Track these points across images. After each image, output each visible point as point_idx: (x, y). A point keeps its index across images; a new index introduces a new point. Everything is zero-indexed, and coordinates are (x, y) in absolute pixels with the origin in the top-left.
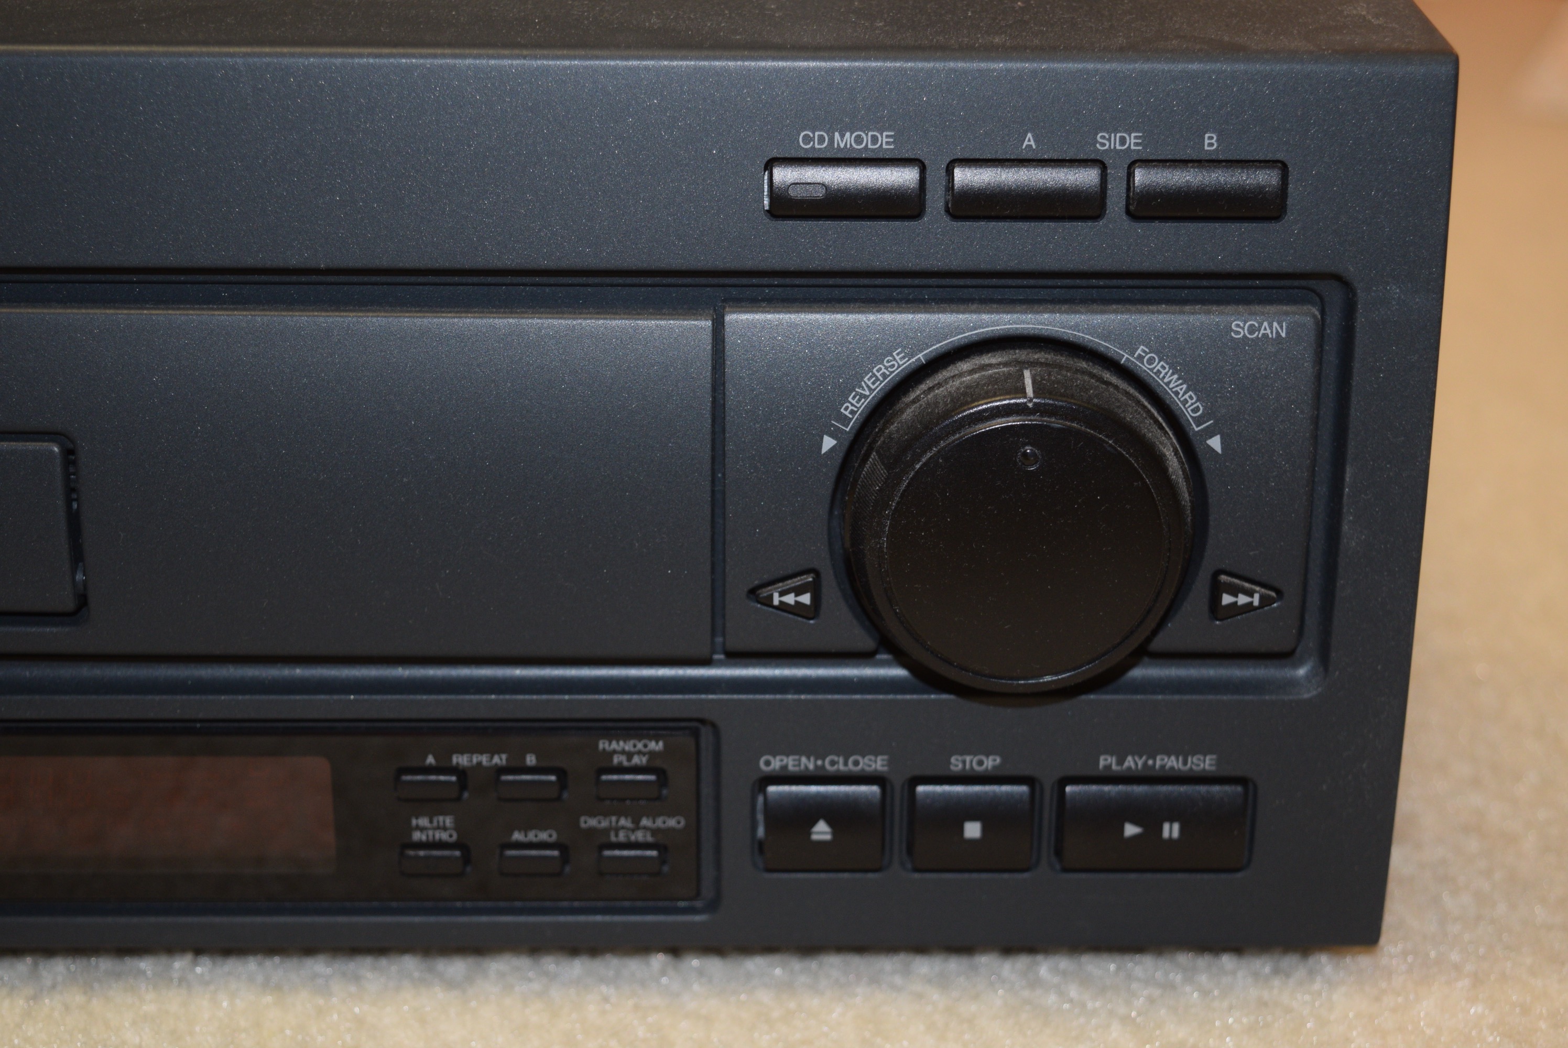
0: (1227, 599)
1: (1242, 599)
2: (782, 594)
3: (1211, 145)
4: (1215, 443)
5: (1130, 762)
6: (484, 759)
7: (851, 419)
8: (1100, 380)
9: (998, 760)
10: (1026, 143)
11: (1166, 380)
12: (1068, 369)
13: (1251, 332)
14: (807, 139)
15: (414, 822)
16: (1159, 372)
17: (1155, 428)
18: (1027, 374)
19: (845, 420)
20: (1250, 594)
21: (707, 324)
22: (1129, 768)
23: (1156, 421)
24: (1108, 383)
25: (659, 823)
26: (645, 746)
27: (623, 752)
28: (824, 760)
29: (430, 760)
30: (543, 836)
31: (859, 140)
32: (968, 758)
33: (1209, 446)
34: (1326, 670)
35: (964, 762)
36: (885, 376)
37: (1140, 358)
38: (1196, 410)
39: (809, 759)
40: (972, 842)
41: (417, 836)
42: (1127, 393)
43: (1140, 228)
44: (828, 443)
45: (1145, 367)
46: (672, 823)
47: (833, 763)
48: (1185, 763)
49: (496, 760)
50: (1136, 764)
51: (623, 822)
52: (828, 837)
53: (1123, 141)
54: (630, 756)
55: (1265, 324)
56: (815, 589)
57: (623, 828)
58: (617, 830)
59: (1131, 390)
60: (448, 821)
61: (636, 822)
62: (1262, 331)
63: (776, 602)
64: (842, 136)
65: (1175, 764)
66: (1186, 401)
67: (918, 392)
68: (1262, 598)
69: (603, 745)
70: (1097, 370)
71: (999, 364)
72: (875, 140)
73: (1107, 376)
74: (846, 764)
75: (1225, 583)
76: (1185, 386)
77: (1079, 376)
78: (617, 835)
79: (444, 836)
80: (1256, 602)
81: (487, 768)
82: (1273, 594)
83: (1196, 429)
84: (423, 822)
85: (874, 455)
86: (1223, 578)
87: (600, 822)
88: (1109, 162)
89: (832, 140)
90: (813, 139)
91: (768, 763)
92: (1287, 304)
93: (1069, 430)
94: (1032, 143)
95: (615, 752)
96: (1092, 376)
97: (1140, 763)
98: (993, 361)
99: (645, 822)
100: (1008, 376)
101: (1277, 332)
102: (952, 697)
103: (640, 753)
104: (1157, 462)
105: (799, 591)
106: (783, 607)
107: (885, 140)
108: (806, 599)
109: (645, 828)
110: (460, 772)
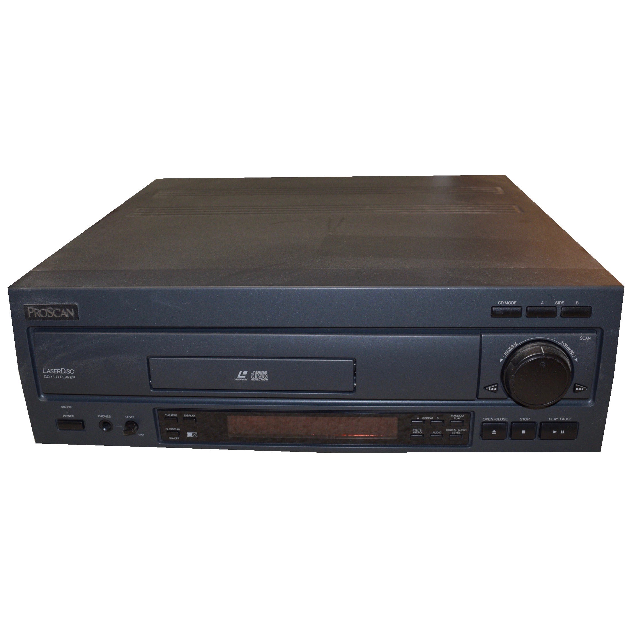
0: (577, 389)
1: (580, 389)
2: (491, 388)
3: (577, 303)
4: (576, 360)
5: (555, 419)
6: (429, 418)
7: (506, 355)
8: (555, 348)
9: (529, 419)
10: (542, 303)
11: (567, 348)
12: (549, 346)
13: (584, 339)
14: (500, 303)
15: (414, 430)
16: (566, 346)
17: (565, 358)
18: (542, 347)
19: (505, 356)
20: (582, 388)
21: (478, 337)
22: (555, 420)
23: (566, 356)
24: (557, 349)
25: (462, 430)
26: (460, 416)
27: (456, 417)
28: (495, 419)
29: (418, 418)
30: (439, 433)
31: (510, 303)
32: (523, 418)
33: (575, 360)
34: (594, 402)
35: (523, 419)
36: (513, 347)
37: (562, 344)
38: (573, 354)
39: (492, 418)
40: (524, 434)
41: (414, 432)
42: (560, 351)
43: (563, 319)
44: (501, 360)
45: (563, 345)
46: (464, 430)
47: (497, 419)
48: (566, 419)
49: (431, 418)
50: (556, 419)
51: (455, 430)
52: (495, 433)
53: (560, 303)
54: (457, 417)
55: (587, 337)
56: (497, 387)
57: (455, 431)
58: (453, 432)
59: (561, 350)
60: (420, 430)
61: (457, 430)
62: (586, 339)
63: (490, 390)
64: (506, 302)
65: (564, 419)
66: (571, 352)
67: (520, 351)
68: (584, 389)
69: (452, 416)
70: (554, 346)
71: (536, 345)
72: (513, 303)
73: (556, 347)
74: (499, 419)
75: (577, 386)
76: (571, 349)
77: (551, 348)
78: (453, 433)
79: (419, 432)
80: (583, 390)
81: (429, 420)
82: (586, 388)
83: (573, 357)
84: (416, 430)
85: (511, 362)
86: (577, 385)
87: (450, 430)
88: (557, 306)
89: (504, 303)
90: (501, 303)
91: (484, 419)
92: (590, 333)
93: (550, 359)
94: (543, 303)
95: (454, 417)
96: (554, 348)
97: (557, 419)
98: (535, 345)
99: (459, 430)
100: (538, 348)
101: (589, 339)
102: (521, 407)
103: (459, 417)
104: (567, 364)
105: (494, 388)
106: (491, 391)
107: (515, 303)
108: (495, 389)
109: (459, 431)
110: (424, 421)
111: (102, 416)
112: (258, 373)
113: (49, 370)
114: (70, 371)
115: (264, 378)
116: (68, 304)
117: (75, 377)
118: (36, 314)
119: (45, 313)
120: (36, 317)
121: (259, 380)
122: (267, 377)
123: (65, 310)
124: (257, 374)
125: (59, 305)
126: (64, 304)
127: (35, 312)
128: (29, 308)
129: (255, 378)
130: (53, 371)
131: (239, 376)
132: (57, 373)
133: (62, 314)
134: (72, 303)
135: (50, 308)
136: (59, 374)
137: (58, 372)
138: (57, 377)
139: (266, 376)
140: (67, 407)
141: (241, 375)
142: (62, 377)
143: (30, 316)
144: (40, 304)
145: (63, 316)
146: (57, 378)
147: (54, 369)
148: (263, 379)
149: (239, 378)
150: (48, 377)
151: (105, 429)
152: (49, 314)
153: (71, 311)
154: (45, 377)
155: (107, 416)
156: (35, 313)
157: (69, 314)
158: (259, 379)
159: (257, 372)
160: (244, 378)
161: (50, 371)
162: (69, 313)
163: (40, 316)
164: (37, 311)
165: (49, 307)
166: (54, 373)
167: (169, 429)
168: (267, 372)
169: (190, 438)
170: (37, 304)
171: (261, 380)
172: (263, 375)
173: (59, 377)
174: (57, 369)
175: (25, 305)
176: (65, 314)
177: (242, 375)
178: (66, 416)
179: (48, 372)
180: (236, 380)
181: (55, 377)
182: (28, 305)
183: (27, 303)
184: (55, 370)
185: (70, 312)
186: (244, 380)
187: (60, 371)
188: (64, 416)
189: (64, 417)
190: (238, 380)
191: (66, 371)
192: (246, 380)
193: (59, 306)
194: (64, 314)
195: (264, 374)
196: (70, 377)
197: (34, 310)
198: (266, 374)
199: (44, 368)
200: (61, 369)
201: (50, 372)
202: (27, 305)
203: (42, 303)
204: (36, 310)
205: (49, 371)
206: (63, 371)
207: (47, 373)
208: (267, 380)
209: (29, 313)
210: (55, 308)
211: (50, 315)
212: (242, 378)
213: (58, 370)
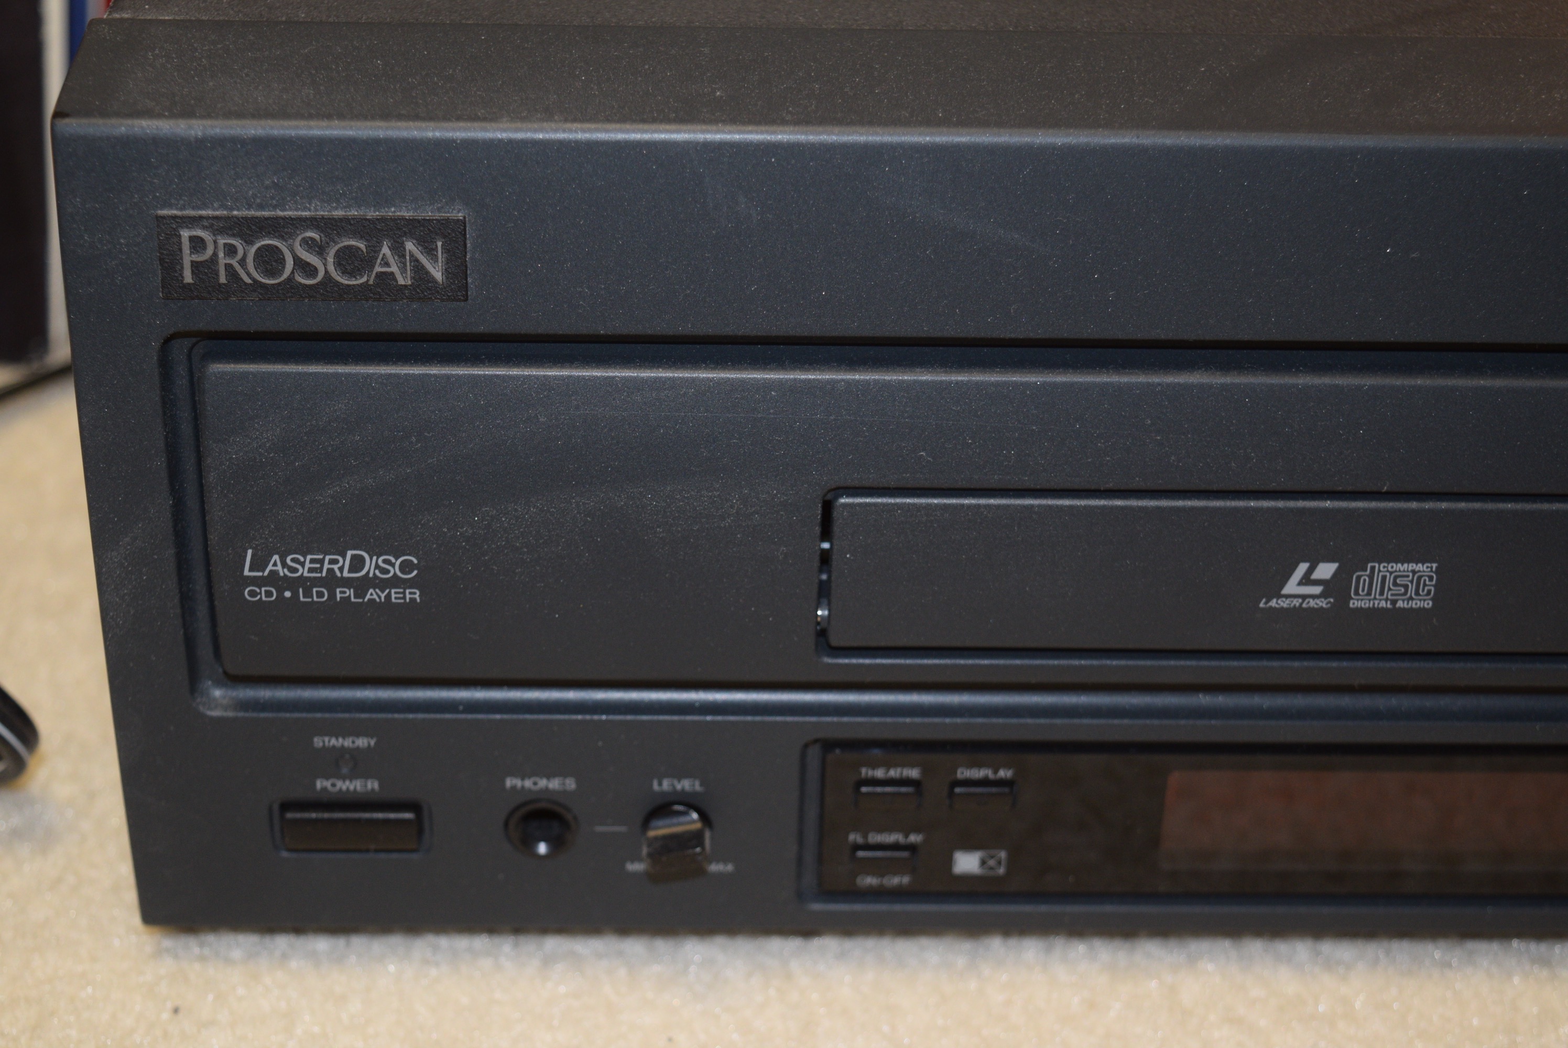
111: (528, 783)
112: (1391, 573)
113: (276, 557)
114: (393, 565)
115: (1417, 593)
116: (411, 214)
117: (417, 596)
118: (228, 267)
119: (282, 261)
120: (223, 279)
121: (1389, 606)
122: (1429, 592)
123: (398, 249)
124: (1384, 578)
125: (362, 221)
126: (391, 212)
127: (221, 255)
128: (185, 234)
129: (1369, 594)
130: (303, 564)
131: (1292, 587)
132: (324, 574)
133: (378, 269)
134: (439, 210)
135: (310, 234)
136: (332, 581)
137: (330, 571)
138: (320, 595)
139: (1425, 585)
140: (348, 743)
141: (1300, 583)
142: (350, 593)
143: (188, 278)
144: (252, 213)
145: (380, 275)
146: (315, 599)
147: (309, 557)
148: (1411, 598)
149: (1287, 596)
150: (269, 594)
151: (542, 848)
152: (301, 265)
153: (430, 252)
154: (253, 594)
155: (554, 784)
156: (222, 259)
157: (418, 268)
158: (1387, 600)
159: (1382, 568)
160: (1313, 597)
161: (284, 565)
162: (417, 260)
163: (249, 274)
164: (231, 250)
165: (307, 228)
166: (306, 574)
167: (865, 837)
168: (1434, 565)
169: (967, 878)
170: (235, 213)
171: (1400, 604)
172: (1412, 582)
173: (332, 595)
174: (326, 554)
175: (163, 217)
176: (394, 269)
177: (1306, 580)
178: (334, 785)
179: (270, 567)
180: (1273, 603)
181: (308, 593)
182: (182, 218)
183: (171, 206)
184: (312, 561)
185: (424, 260)
186: (1312, 603)
187: (342, 566)
188: (319, 784)
189: (324, 789)
190: (1284, 603)
191: (370, 566)
192: (1322, 603)
193: (360, 227)
194: (387, 264)
195: (1419, 578)
196: (388, 596)
197: (215, 242)
198: (1431, 578)
199: (250, 552)
200: (344, 557)
201: (282, 572)
202: (174, 217)
203: (261, 207)
204: (225, 244)
205: (275, 564)
206: (358, 563)
207: (266, 573)
208: (1428, 604)
209: (188, 258)
210: (339, 235)
211: (309, 270)
212: (1304, 597)
213: (328, 558)
